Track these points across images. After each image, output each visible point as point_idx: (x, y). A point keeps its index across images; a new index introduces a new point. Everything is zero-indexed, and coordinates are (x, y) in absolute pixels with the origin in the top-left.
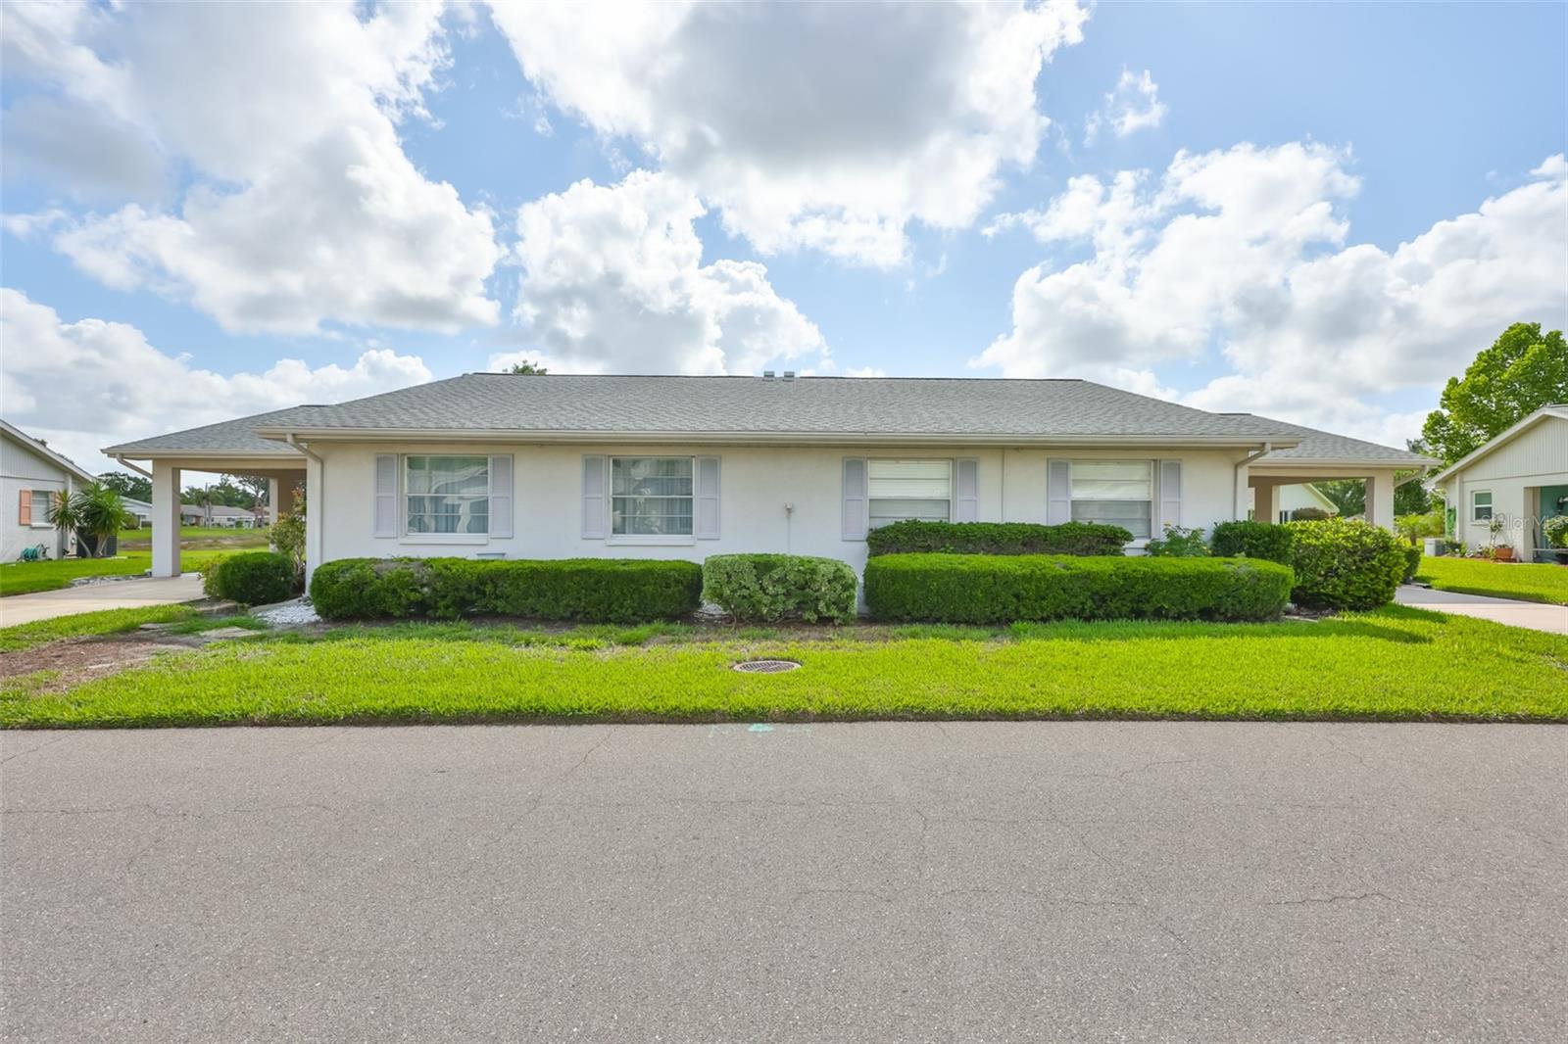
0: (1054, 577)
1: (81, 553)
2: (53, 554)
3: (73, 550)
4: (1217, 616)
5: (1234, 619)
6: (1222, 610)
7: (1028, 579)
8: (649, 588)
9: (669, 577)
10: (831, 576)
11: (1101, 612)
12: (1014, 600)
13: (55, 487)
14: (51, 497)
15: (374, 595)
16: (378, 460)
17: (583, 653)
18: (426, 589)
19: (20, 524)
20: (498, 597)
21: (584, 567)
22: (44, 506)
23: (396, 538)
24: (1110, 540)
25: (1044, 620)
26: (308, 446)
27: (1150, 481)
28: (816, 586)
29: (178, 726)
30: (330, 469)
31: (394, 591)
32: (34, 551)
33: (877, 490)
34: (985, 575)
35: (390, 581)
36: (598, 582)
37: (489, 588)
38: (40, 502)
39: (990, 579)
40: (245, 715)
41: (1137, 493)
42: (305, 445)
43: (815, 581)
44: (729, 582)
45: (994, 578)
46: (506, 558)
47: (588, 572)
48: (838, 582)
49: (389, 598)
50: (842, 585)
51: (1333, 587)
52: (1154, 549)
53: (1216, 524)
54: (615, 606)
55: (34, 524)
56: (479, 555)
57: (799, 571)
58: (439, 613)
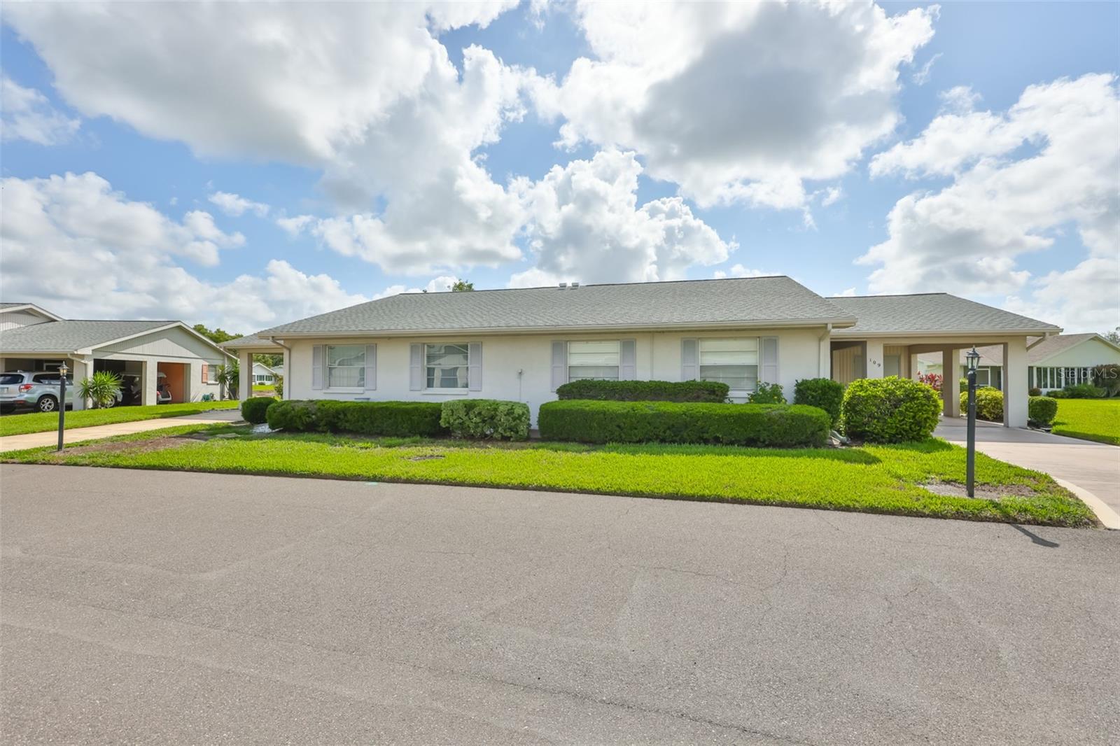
0: (641, 415)
1: (230, 398)
2: (217, 397)
3: (227, 396)
4: (759, 444)
5: (767, 446)
6: (762, 440)
7: (626, 416)
8: (415, 418)
9: (426, 411)
10: (505, 413)
11: (677, 439)
12: (618, 429)
13: (219, 363)
14: (218, 368)
15: (292, 419)
16: (314, 348)
17: (364, 450)
18: (314, 417)
19: (203, 383)
20: (347, 422)
21: (384, 406)
22: (213, 373)
23: (322, 389)
24: (717, 392)
25: (640, 441)
26: (285, 342)
27: (756, 351)
28: (498, 418)
29: (160, 470)
30: (294, 354)
31: (300, 417)
32: (208, 396)
33: (574, 361)
34: (598, 413)
35: (298, 411)
36: (390, 414)
37: (342, 416)
38: (212, 371)
39: (602, 416)
40: (182, 467)
41: (749, 360)
42: (282, 342)
43: (497, 415)
44: (452, 415)
45: (605, 415)
46: (370, 401)
47: (387, 409)
48: (510, 416)
49: (298, 420)
50: (512, 418)
51: (875, 426)
52: (755, 398)
53: (797, 381)
54: (400, 427)
55: (209, 382)
56: (356, 399)
57: (488, 409)
58: (321, 429)
